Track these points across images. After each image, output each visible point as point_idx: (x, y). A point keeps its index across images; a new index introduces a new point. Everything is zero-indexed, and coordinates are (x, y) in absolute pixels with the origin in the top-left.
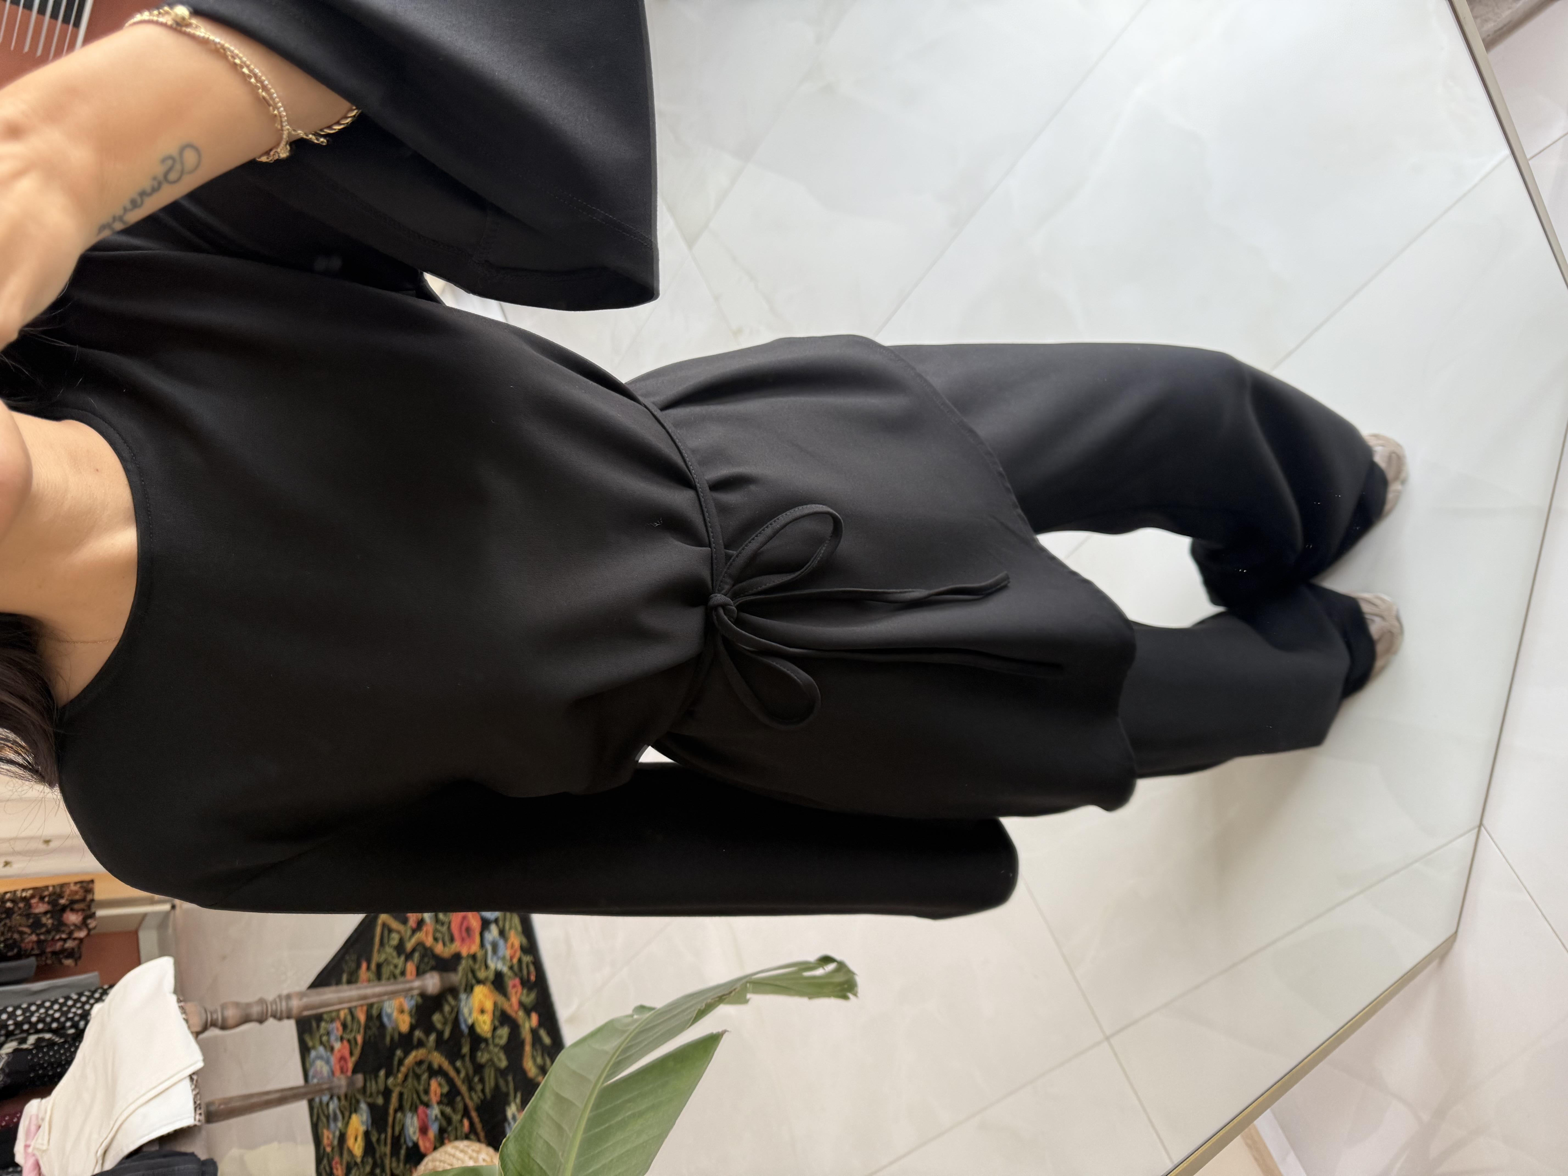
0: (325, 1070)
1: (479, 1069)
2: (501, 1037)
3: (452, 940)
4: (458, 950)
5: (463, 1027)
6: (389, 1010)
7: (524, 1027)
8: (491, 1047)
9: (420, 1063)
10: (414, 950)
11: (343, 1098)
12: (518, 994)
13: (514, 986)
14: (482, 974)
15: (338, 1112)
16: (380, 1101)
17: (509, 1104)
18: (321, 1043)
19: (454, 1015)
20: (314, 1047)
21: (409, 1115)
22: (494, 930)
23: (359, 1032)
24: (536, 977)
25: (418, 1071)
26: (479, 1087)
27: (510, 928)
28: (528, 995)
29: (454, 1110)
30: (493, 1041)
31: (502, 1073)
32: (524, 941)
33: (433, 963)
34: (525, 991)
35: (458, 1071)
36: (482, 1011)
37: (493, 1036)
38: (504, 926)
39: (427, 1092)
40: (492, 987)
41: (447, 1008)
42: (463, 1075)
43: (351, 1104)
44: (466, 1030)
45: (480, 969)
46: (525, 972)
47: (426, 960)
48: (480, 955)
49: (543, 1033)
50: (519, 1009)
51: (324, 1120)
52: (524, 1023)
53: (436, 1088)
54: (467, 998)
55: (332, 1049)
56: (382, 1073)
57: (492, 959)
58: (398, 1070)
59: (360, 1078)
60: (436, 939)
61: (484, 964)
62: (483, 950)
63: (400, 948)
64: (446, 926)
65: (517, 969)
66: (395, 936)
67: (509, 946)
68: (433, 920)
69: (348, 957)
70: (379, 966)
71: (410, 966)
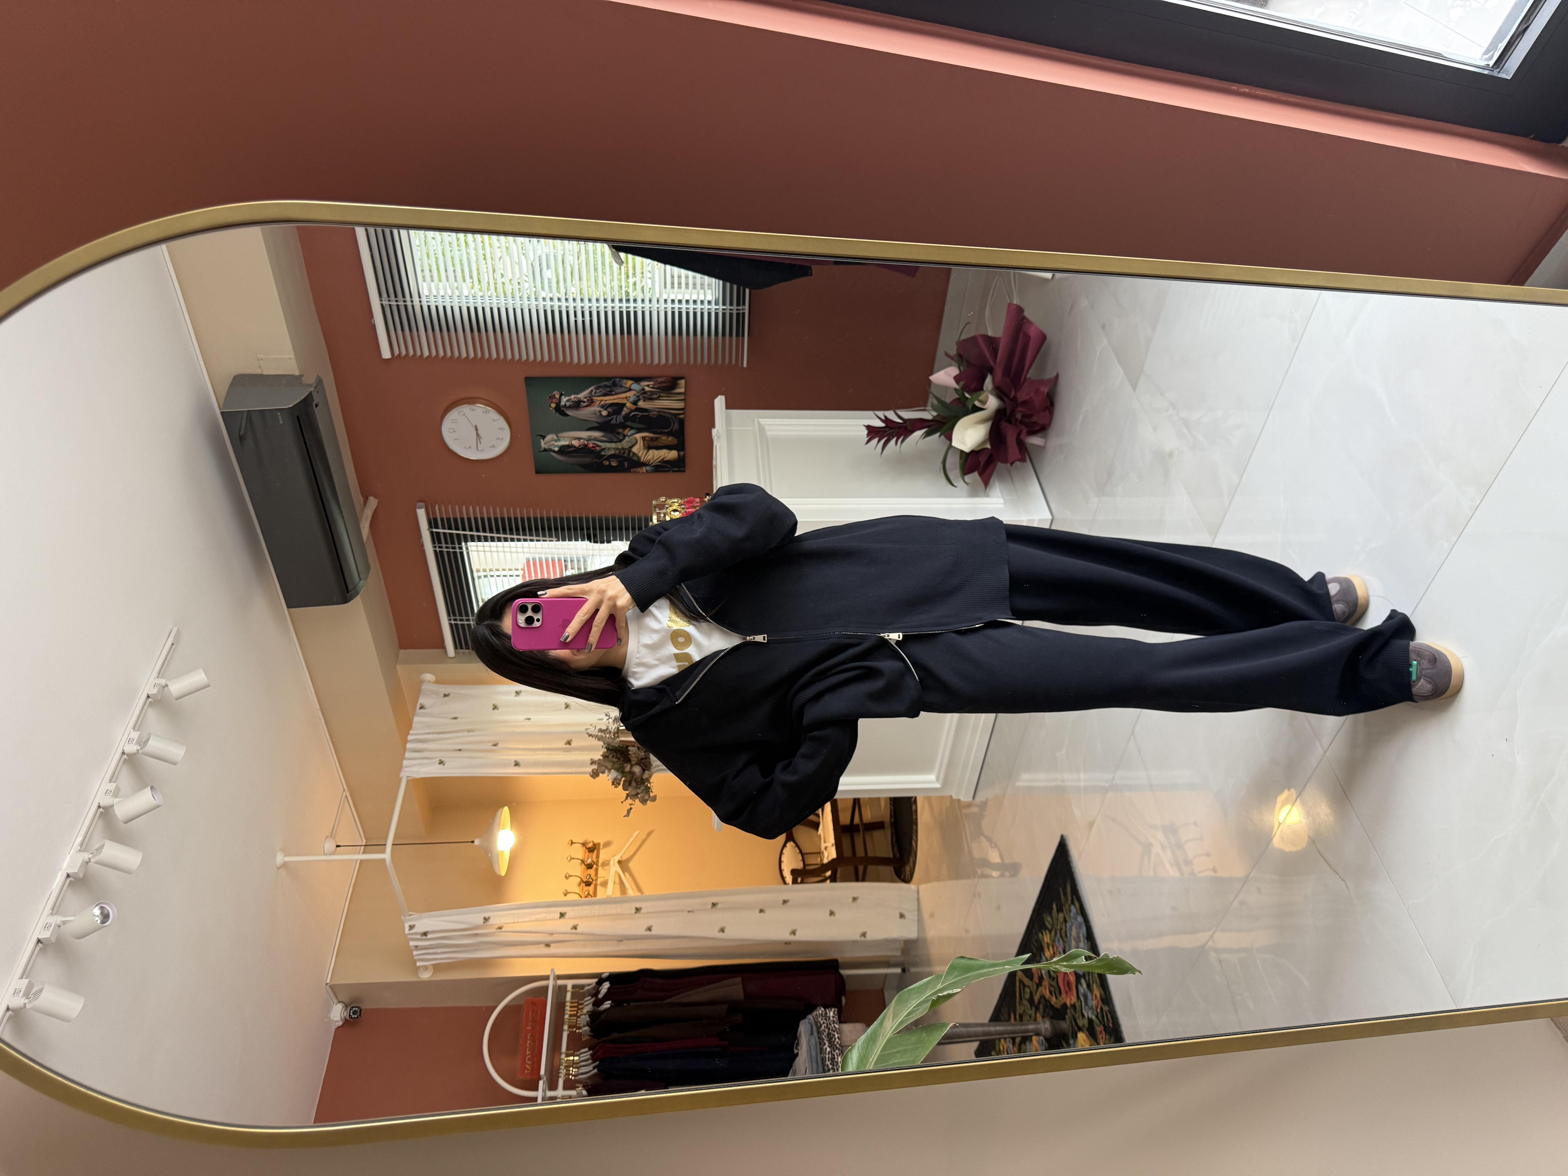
3: (1060, 993)
4: (1063, 1002)
10: (1039, 1002)
12: (1104, 1040)
13: (1101, 1032)
14: (1081, 1022)
22: (1083, 983)
24: (1112, 1024)
27: (1093, 982)
32: (1103, 993)
33: (1051, 1013)
34: (1107, 1036)
38: (1088, 979)
40: (1087, 1033)
45: (1079, 1018)
46: (1105, 1019)
47: (1047, 1010)
48: (1078, 1005)
57: (1085, 1010)
60: (1051, 993)
61: (1080, 1012)
62: (1079, 1001)
63: (1031, 1000)
64: (1055, 980)
65: (1101, 1016)
66: (1027, 990)
67: (1094, 997)
68: (1048, 976)
69: (1002, 1010)
70: (1021, 1016)
71: (1039, 1016)
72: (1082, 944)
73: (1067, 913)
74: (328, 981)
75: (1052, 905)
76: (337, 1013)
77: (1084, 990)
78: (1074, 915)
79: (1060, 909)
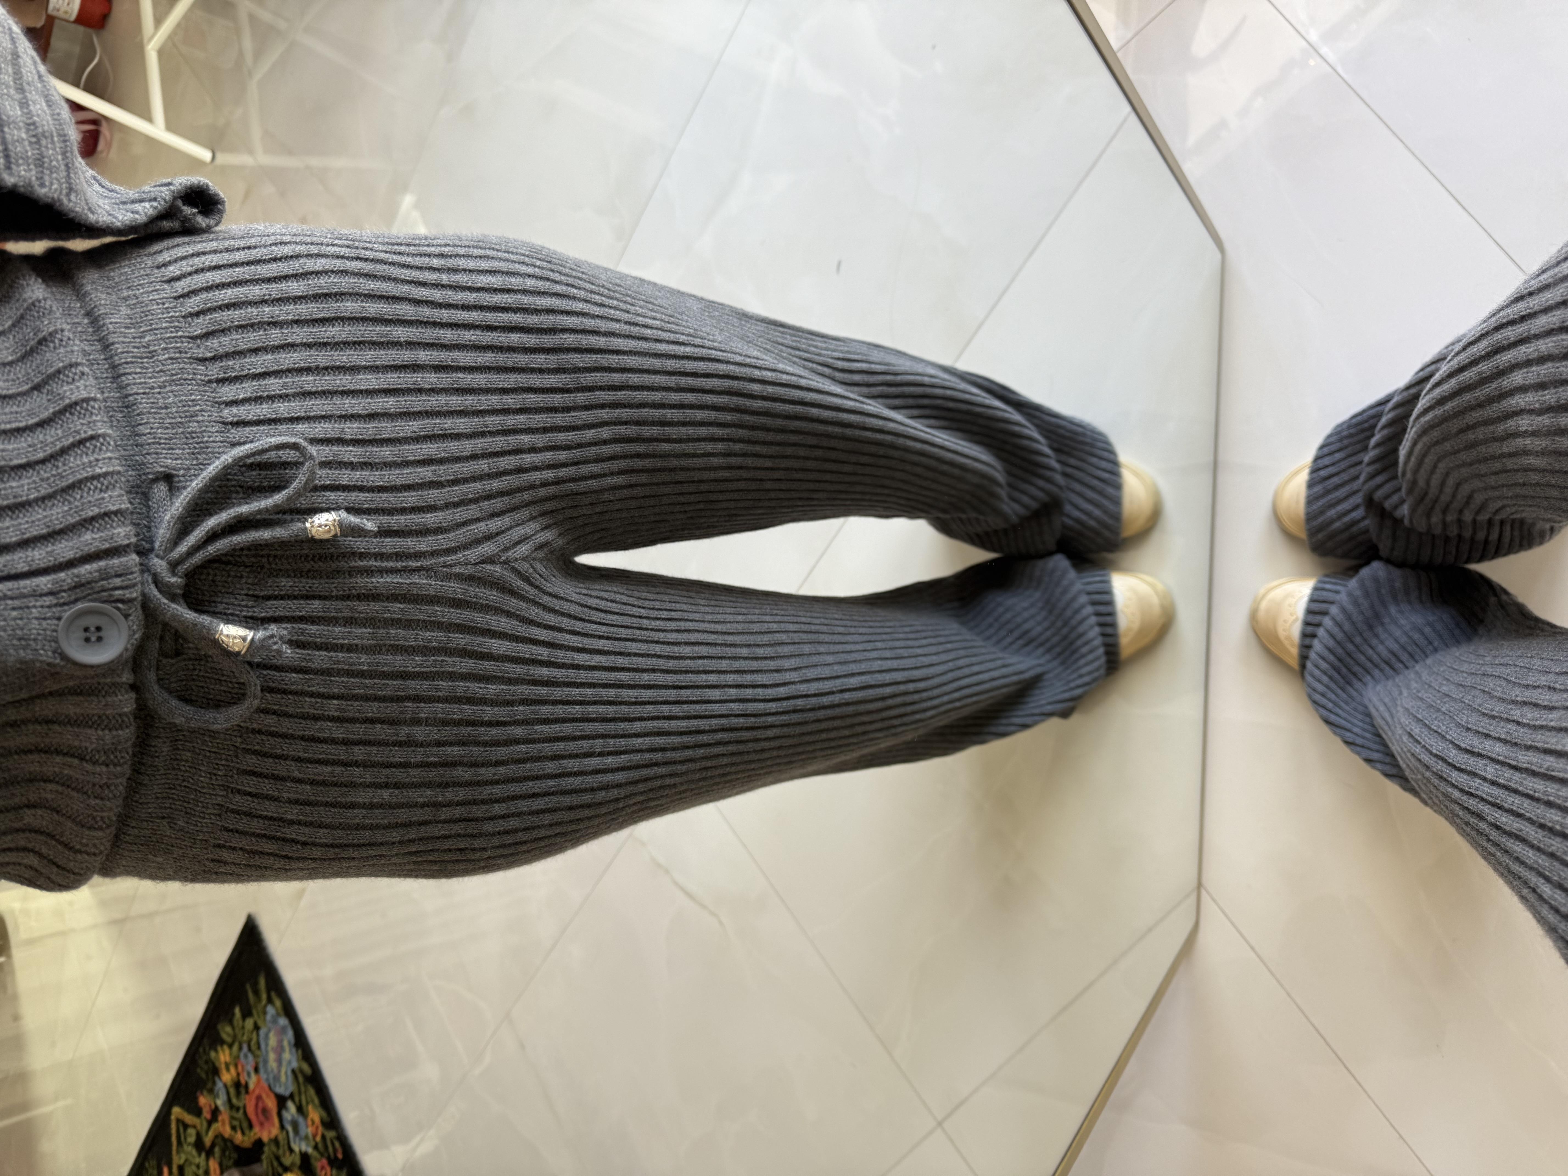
3: (251, 1126)
4: (256, 1137)
10: (213, 1145)
13: (323, 1168)
14: (287, 1160)
22: (291, 1106)
24: (343, 1154)
27: (307, 1103)
32: (324, 1114)
33: (235, 1156)
34: (334, 1172)
38: (300, 1101)
45: (284, 1154)
46: (331, 1150)
47: (227, 1153)
48: (282, 1138)
57: (295, 1142)
60: (234, 1128)
61: (286, 1147)
62: (284, 1133)
63: (199, 1145)
64: (241, 1111)
65: (322, 1148)
66: (192, 1132)
67: (310, 1122)
68: (227, 1106)
69: (147, 1164)
70: (181, 1168)
71: (213, 1165)
72: (287, 1056)
73: (259, 1017)
75: (233, 1008)
77: (293, 1116)
78: (273, 1016)
79: (247, 1013)
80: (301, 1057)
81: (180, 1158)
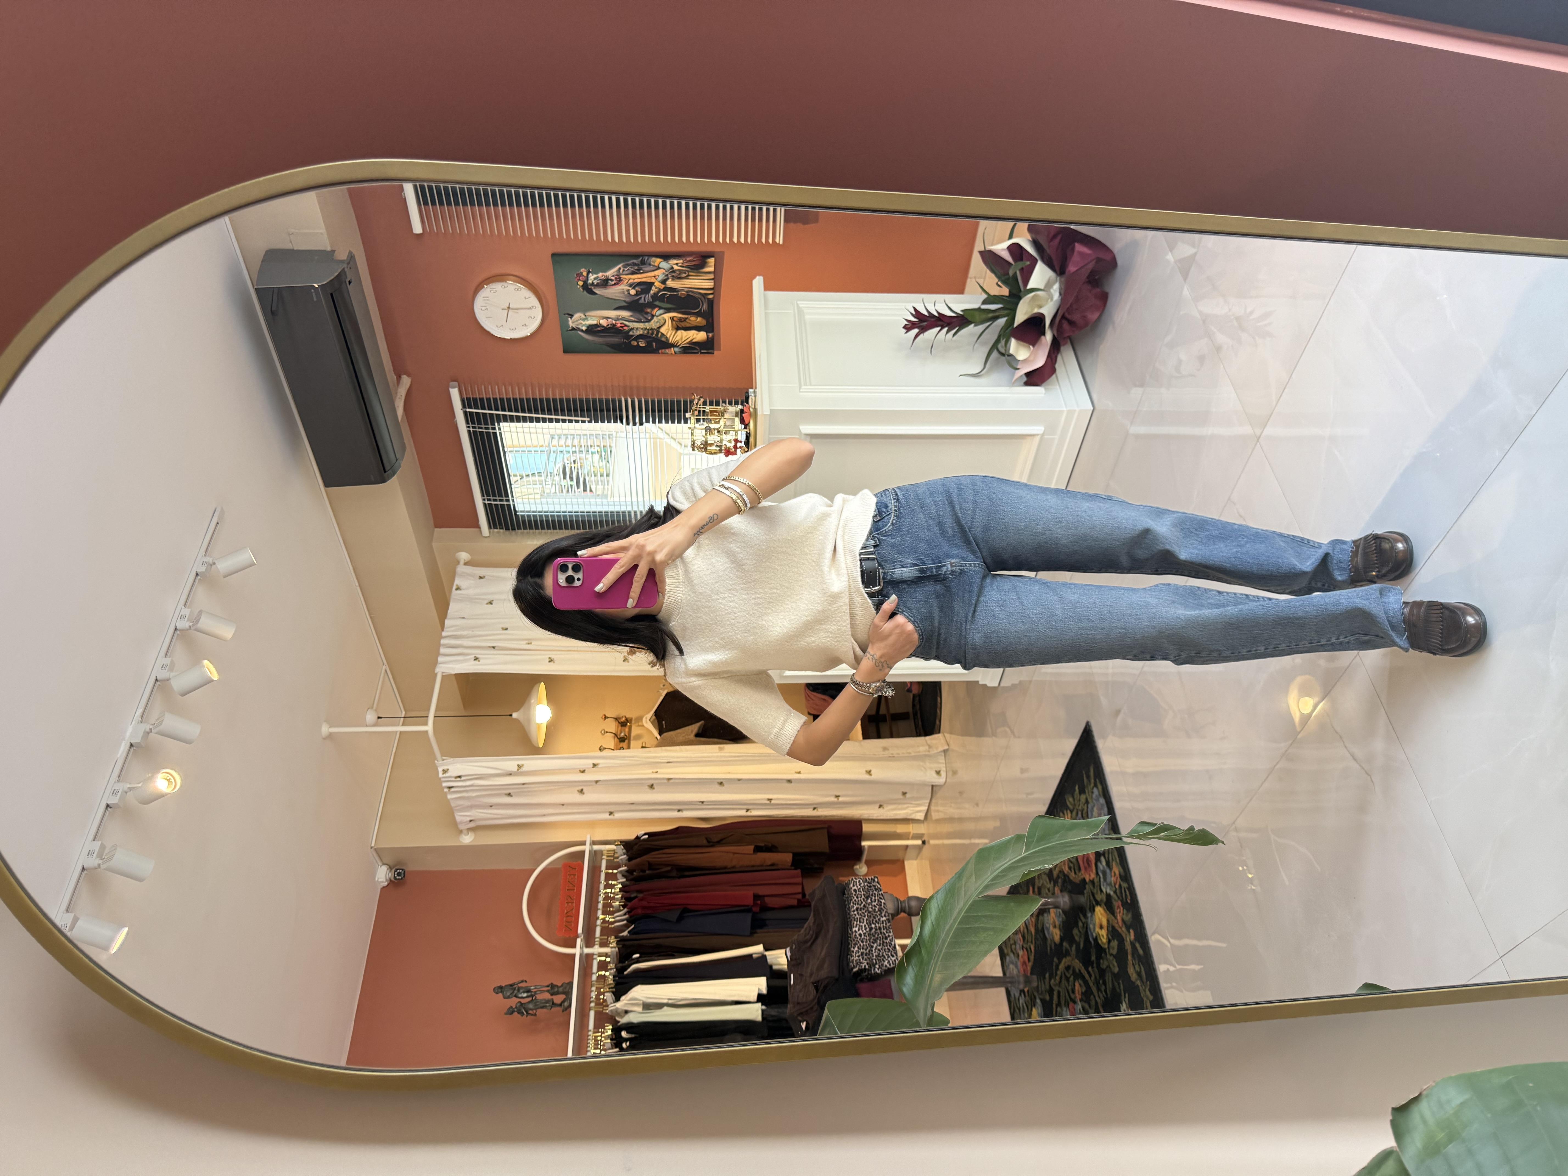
0: (1015, 972)
1: (1102, 972)
2: (1113, 948)
3: (1080, 869)
4: (1082, 877)
5: (1091, 939)
6: (1048, 925)
7: (1127, 941)
8: (1108, 956)
9: (1068, 968)
10: (1058, 877)
11: (1026, 994)
12: (1121, 914)
13: (1118, 907)
14: (1099, 897)
15: (1024, 1005)
16: (1048, 998)
17: (1122, 1003)
18: (1012, 951)
19: (1085, 929)
20: (1008, 954)
21: (1065, 1009)
22: (1103, 861)
23: (1032, 942)
24: (1131, 899)
25: (1068, 975)
26: (1103, 988)
27: (1113, 860)
28: (1127, 915)
29: (1090, 1006)
30: (1109, 951)
31: (1116, 976)
32: (1121, 870)
33: (1069, 887)
34: (1125, 911)
35: (1090, 976)
36: (1101, 927)
37: (1108, 947)
38: (1108, 857)
39: (1073, 992)
40: (1105, 908)
41: (1080, 924)
42: (1093, 978)
43: (1031, 1000)
44: (1093, 942)
45: (1097, 893)
46: (1124, 895)
47: (1065, 884)
48: (1096, 881)
49: (1138, 945)
50: (1122, 926)
51: (1017, 1011)
52: (1126, 938)
53: (1078, 987)
54: (1092, 916)
55: (1018, 956)
56: (1047, 975)
57: (1104, 885)
58: (1056, 974)
59: (1035, 977)
60: (1070, 868)
61: (1099, 888)
62: (1098, 877)
63: (1050, 875)
65: (1119, 892)
67: (1113, 874)
70: (1039, 889)
71: (1057, 890)
73: (1089, 795)
74: (373, 845)
75: (1075, 786)
76: (383, 875)
77: (1104, 867)
78: (1096, 796)
79: (1082, 791)
80: (1110, 826)
81: (1039, 882)
